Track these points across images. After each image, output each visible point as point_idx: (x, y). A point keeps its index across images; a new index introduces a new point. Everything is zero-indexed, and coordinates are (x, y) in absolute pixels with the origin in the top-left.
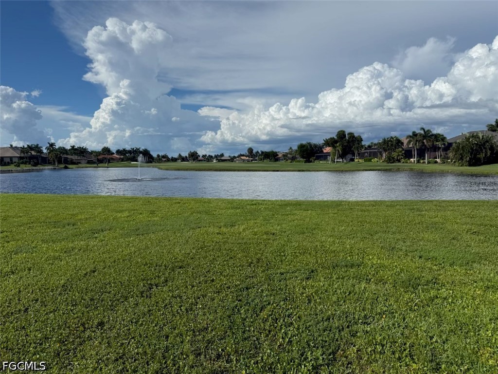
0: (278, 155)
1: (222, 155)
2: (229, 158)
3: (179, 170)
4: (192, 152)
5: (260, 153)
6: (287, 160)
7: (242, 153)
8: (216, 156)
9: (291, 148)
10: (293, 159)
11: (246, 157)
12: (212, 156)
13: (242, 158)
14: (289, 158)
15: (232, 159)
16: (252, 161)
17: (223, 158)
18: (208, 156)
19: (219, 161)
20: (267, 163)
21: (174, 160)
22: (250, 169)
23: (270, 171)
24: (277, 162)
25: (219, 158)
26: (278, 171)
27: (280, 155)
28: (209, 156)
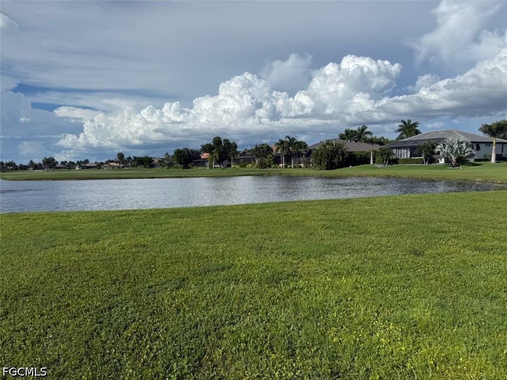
0: (153, 161)
1: (87, 161)
2: (96, 165)
3: (30, 179)
4: (47, 158)
5: (133, 158)
6: (164, 166)
7: (111, 159)
8: (79, 163)
9: (167, 154)
10: (170, 165)
11: (116, 163)
12: (73, 163)
13: (112, 164)
14: (166, 165)
15: (99, 166)
16: (123, 167)
17: (87, 165)
18: (68, 162)
19: (83, 168)
20: (140, 170)
21: (23, 168)
22: (120, 176)
23: (144, 178)
24: (153, 169)
25: (83, 165)
26: (153, 178)
27: (156, 161)
28: (70, 162)
